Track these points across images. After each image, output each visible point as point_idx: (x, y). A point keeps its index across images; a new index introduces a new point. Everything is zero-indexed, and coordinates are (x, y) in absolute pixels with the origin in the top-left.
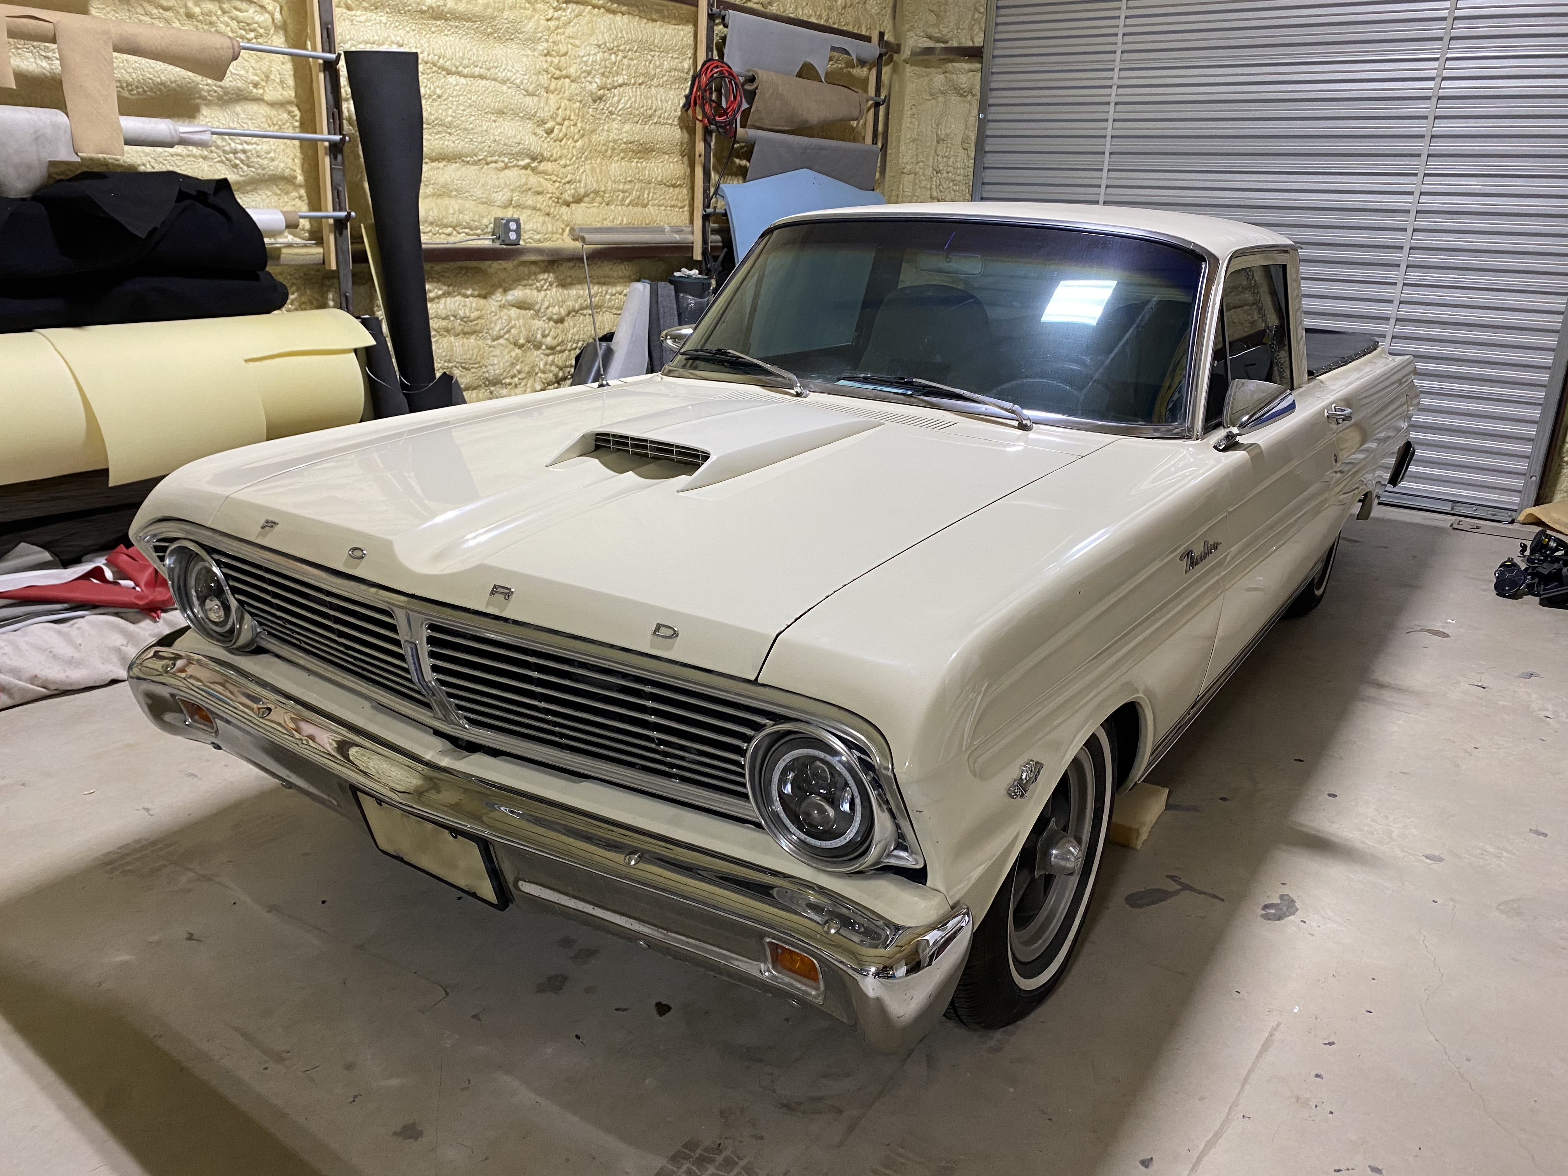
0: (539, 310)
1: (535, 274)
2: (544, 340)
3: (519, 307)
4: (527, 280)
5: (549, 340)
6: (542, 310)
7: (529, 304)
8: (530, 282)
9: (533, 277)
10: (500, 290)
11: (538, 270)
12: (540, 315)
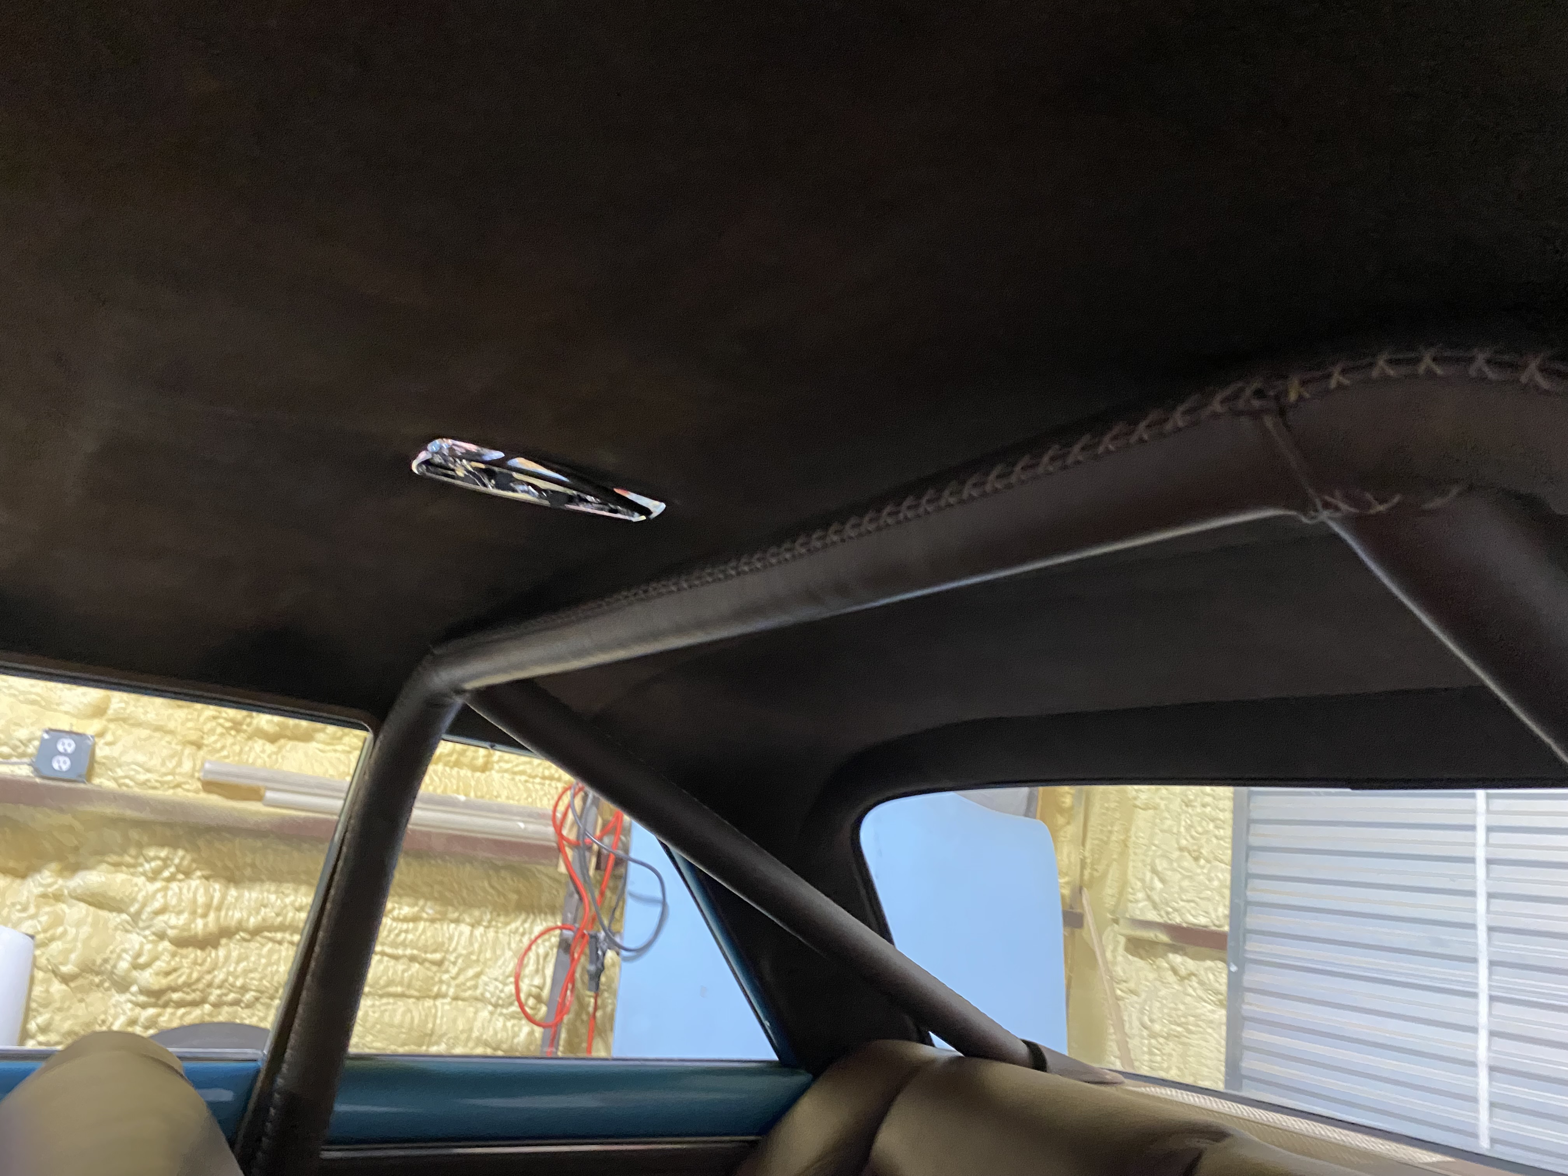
0: (139, 913)
1: (140, 846)
2: (135, 974)
3: (90, 904)
4: (121, 855)
5: (147, 977)
6: (144, 917)
7: (113, 899)
8: (128, 859)
9: (133, 851)
10: (54, 866)
11: (145, 839)
12: (141, 924)
